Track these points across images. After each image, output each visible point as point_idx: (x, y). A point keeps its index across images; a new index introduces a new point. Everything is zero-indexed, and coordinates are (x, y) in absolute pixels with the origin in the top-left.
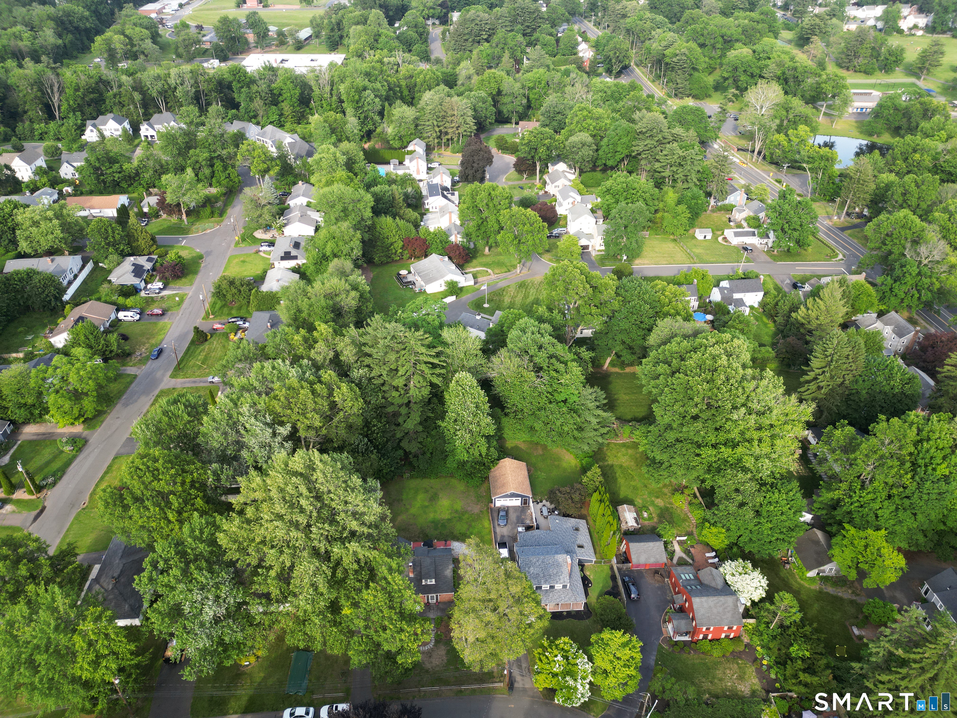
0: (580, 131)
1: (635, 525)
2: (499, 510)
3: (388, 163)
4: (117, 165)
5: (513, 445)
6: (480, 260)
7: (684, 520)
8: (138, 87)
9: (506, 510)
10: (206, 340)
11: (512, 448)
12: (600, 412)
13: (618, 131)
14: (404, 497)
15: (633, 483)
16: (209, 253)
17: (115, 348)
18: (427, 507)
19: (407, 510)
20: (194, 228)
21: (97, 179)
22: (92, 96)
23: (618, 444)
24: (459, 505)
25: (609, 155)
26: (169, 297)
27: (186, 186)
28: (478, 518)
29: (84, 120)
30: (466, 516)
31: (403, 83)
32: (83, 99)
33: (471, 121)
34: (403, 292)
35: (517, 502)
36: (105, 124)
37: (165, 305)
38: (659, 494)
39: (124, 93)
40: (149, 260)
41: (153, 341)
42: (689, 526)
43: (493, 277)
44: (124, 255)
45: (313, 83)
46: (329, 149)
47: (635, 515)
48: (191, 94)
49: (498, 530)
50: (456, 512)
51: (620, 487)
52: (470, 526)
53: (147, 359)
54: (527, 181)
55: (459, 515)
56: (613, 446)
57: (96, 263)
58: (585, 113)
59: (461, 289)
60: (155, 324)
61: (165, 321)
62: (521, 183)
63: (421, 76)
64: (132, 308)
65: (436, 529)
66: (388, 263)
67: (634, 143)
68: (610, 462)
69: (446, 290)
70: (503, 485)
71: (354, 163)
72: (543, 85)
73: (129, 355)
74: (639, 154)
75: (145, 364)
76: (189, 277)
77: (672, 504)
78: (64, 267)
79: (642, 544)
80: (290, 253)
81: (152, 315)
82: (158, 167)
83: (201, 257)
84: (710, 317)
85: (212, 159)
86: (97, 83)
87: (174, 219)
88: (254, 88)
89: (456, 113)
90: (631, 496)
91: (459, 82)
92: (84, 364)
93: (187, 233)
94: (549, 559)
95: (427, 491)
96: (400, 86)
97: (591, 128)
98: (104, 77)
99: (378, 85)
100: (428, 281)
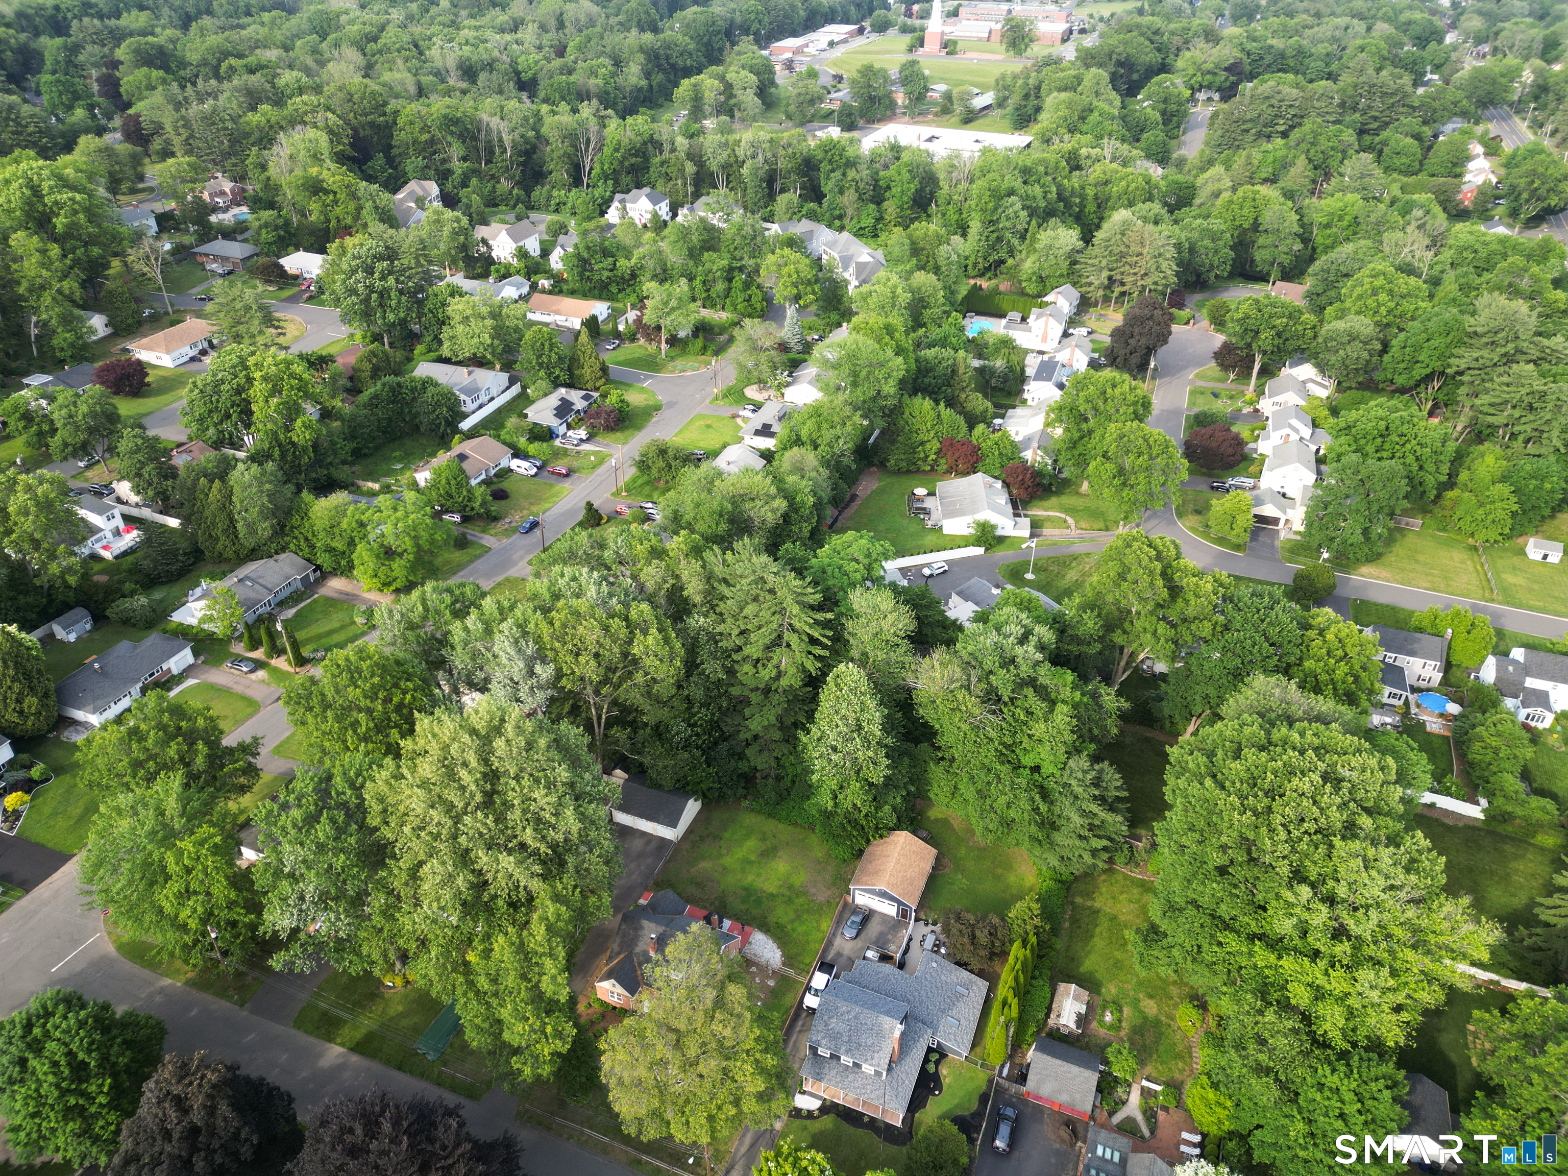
0: (1359, 313)
1: (1073, 1026)
2: (856, 909)
3: (1002, 316)
4: (610, 260)
5: (940, 816)
6: (1067, 500)
7: (1179, 1056)
8: (695, 156)
9: (868, 916)
10: (599, 524)
11: (937, 820)
12: (1094, 808)
13: (1429, 324)
14: (727, 835)
15: (1118, 955)
16: (671, 405)
17: (477, 505)
18: (750, 863)
19: (720, 856)
20: (670, 366)
21: (581, 275)
22: (633, 160)
23: (1134, 881)
24: (799, 879)
25: (1402, 366)
26: (588, 454)
27: (673, 303)
28: (818, 910)
29: (614, 193)
30: (802, 900)
31: (1090, 192)
32: (621, 163)
33: (1169, 268)
34: (905, 522)
35: (890, 910)
36: (635, 201)
37: (576, 464)
38: (1157, 990)
39: (673, 161)
40: (586, 398)
41: (535, 509)
42: (1182, 1071)
43: (1075, 533)
44: (556, 384)
45: (942, 176)
46: (888, 279)
47: (1083, 1009)
48: (761, 173)
49: (838, 941)
50: (790, 887)
51: (1089, 952)
52: (799, 917)
53: (515, 530)
54: (1234, 386)
55: (791, 893)
56: (1120, 877)
57: (524, 388)
58: (1380, 282)
59: (1001, 540)
60: (551, 486)
61: (566, 485)
62: (1217, 386)
63: (1124, 183)
64: (533, 457)
65: (744, 902)
66: (908, 472)
67: (1455, 351)
68: (1097, 905)
69: (971, 535)
70: (877, 873)
71: (925, 308)
72: (1345, 223)
73: (496, 519)
74: (1461, 373)
75: (509, 536)
76: (627, 433)
77: (1173, 1018)
78: (480, 385)
79: (1058, 1062)
80: (770, 426)
81: (553, 473)
82: (658, 271)
83: (657, 408)
84: (1453, 708)
85: (731, 269)
86: (645, 143)
87: (652, 348)
88: (851, 174)
89: (1145, 251)
90: (1101, 974)
91: (1197, 201)
92: (407, 515)
93: (658, 371)
94: (868, 1017)
95: (763, 839)
96: (1083, 197)
97: (1383, 310)
98: (656, 137)
99: (1037, 190)
100: (951, 513)
